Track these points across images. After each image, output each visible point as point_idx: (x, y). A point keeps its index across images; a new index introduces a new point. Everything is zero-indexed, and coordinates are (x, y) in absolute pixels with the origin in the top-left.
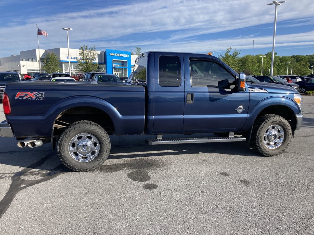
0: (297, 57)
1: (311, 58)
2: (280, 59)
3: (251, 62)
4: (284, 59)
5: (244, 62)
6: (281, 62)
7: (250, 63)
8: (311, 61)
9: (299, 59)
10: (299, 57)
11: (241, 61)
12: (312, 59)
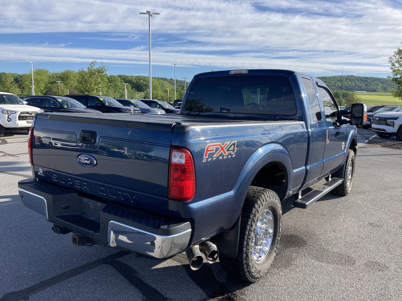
0: (123, 77)
1: (138, 80)
2: (108, 78)
3: (74, 79)
4: (112, 78)
5: (64, 79)
6: (109, 82)
7: (73, 81)
8: (138, 82)
9: (125, 79)
10: (126, 78)
11: (60, 77)
12: (140, 80)
